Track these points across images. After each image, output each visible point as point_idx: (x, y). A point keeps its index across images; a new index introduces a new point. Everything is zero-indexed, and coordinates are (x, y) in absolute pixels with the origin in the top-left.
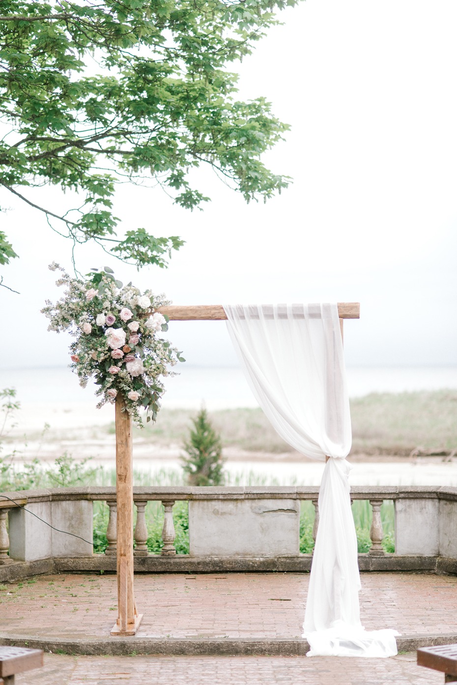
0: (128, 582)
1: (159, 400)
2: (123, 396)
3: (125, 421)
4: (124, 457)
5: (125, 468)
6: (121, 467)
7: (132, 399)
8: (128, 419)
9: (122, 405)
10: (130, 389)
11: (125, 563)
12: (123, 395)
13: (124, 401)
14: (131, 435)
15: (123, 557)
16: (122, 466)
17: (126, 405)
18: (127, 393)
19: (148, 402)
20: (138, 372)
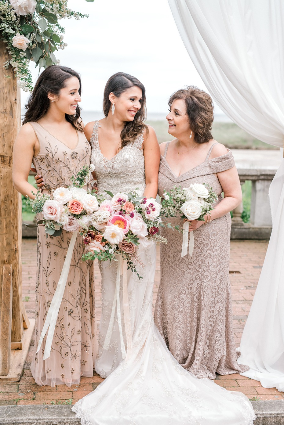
0: (14, 296)
1: (55, 53)
2: (6, 45)
3: (9, 82)
4: (8, 131)
5: (10, 147)
6: (4, 145)
7: (19, 47)
8: (14, 78)
9: (6, 58)
10: (14, 32)
11: (10, 273)
12: (5, 41)
13: (8, 50)
14: (18, 101)
15: (7, 265)
16: (6, 144)
17: (10, 58)
18: (10, 38)
19: (40, 55)
20: (26, 8)
